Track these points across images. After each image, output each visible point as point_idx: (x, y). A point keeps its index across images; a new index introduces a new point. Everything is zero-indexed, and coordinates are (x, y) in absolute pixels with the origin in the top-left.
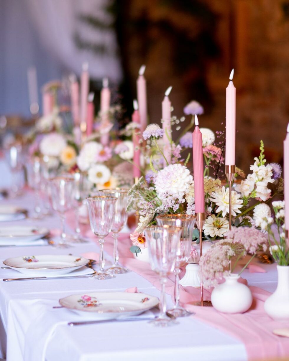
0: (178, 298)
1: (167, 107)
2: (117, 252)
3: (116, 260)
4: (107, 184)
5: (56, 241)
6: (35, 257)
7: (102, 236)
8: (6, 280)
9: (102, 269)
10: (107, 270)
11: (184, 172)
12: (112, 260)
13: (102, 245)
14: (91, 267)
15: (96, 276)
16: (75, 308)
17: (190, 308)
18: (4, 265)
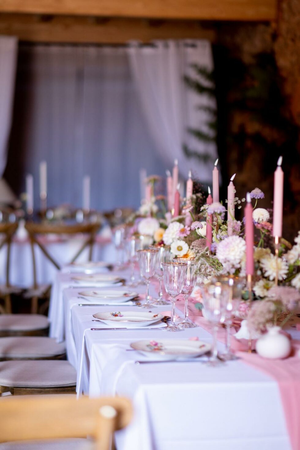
0: (229, 344)
1: (231, 190)
2: (187, 310)
3: (186, 317)
4: (186, 256)
5: (143, 302)
6: (121, 313)
7: (174, 296)
8: (93, 330)
9: (173, 323)
10: (178, 324)
11: (241, 242)
12: (183, 316)
13: (174, 303)
14: (165, 322)
15: (168, 329)
16: (144, 350)
17: (239, 354)
18: (94, 318)
